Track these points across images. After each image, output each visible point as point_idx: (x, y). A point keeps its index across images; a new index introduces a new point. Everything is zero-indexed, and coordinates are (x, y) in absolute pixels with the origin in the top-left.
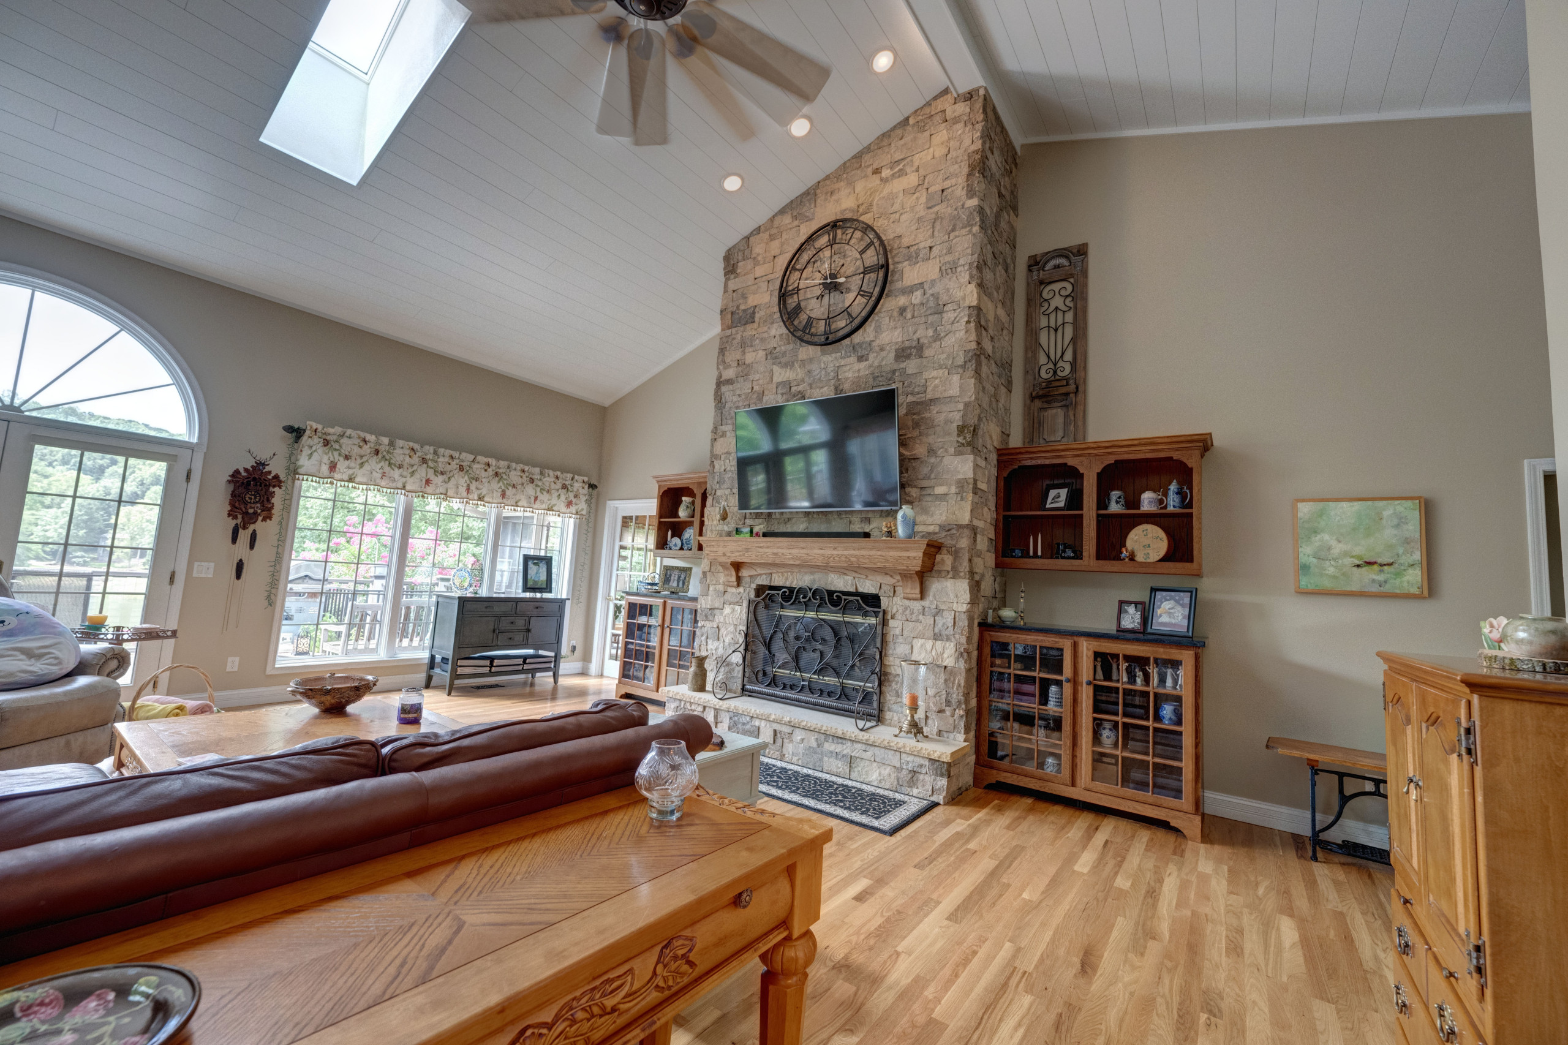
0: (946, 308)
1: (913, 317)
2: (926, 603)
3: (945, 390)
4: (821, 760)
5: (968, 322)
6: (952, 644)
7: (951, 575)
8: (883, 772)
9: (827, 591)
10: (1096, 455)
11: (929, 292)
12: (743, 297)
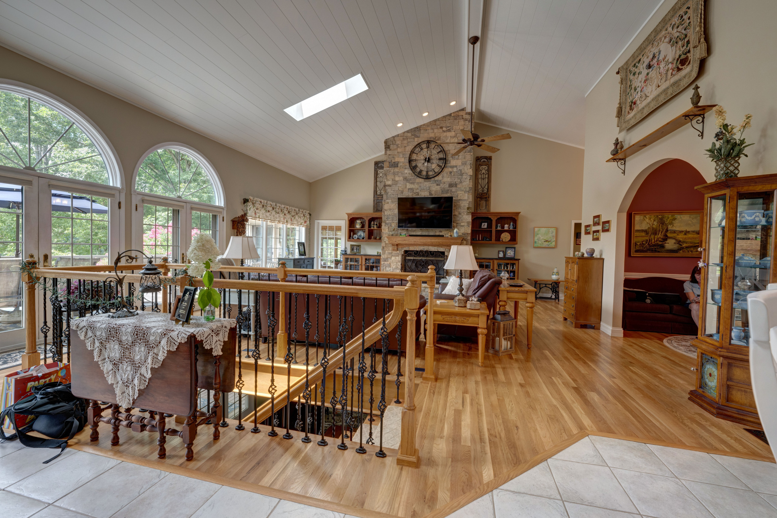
0: (463, 174)
1: (454, 175)
3: (463, 197)
5: (470, 179)
7: (466, 245)
9: (430, 251)
10: (496, 215)
11: (458, 169)
12: (393, 158)
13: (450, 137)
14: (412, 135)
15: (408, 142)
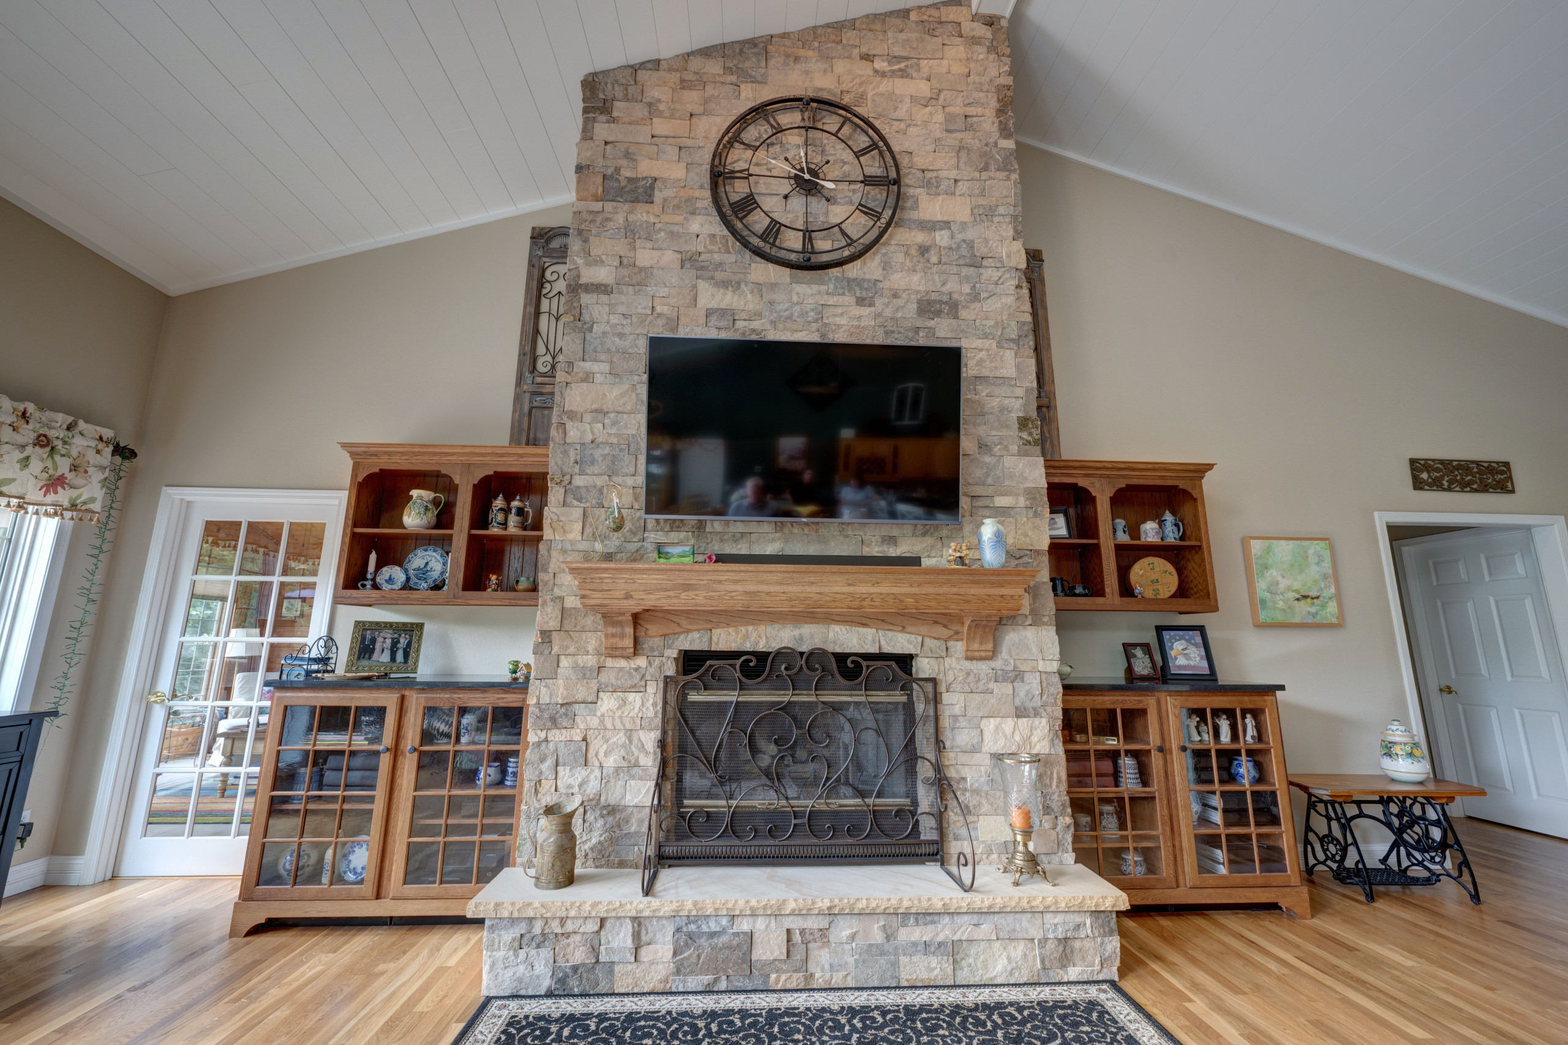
0: (985, 262)
1: (940, 262)
2: (997, 664)
3: (996, 368)
4: (895, 965)
5: (1018, 287)
6: (1044, 721)
7: (1029, 621)
8: (1013, 954)
9: (835, 655)
10: (1108, 477)
11: (959, 237)
12: (627, 155)
13: (908, 100)
14: (728, 70)
15: (706, 101)
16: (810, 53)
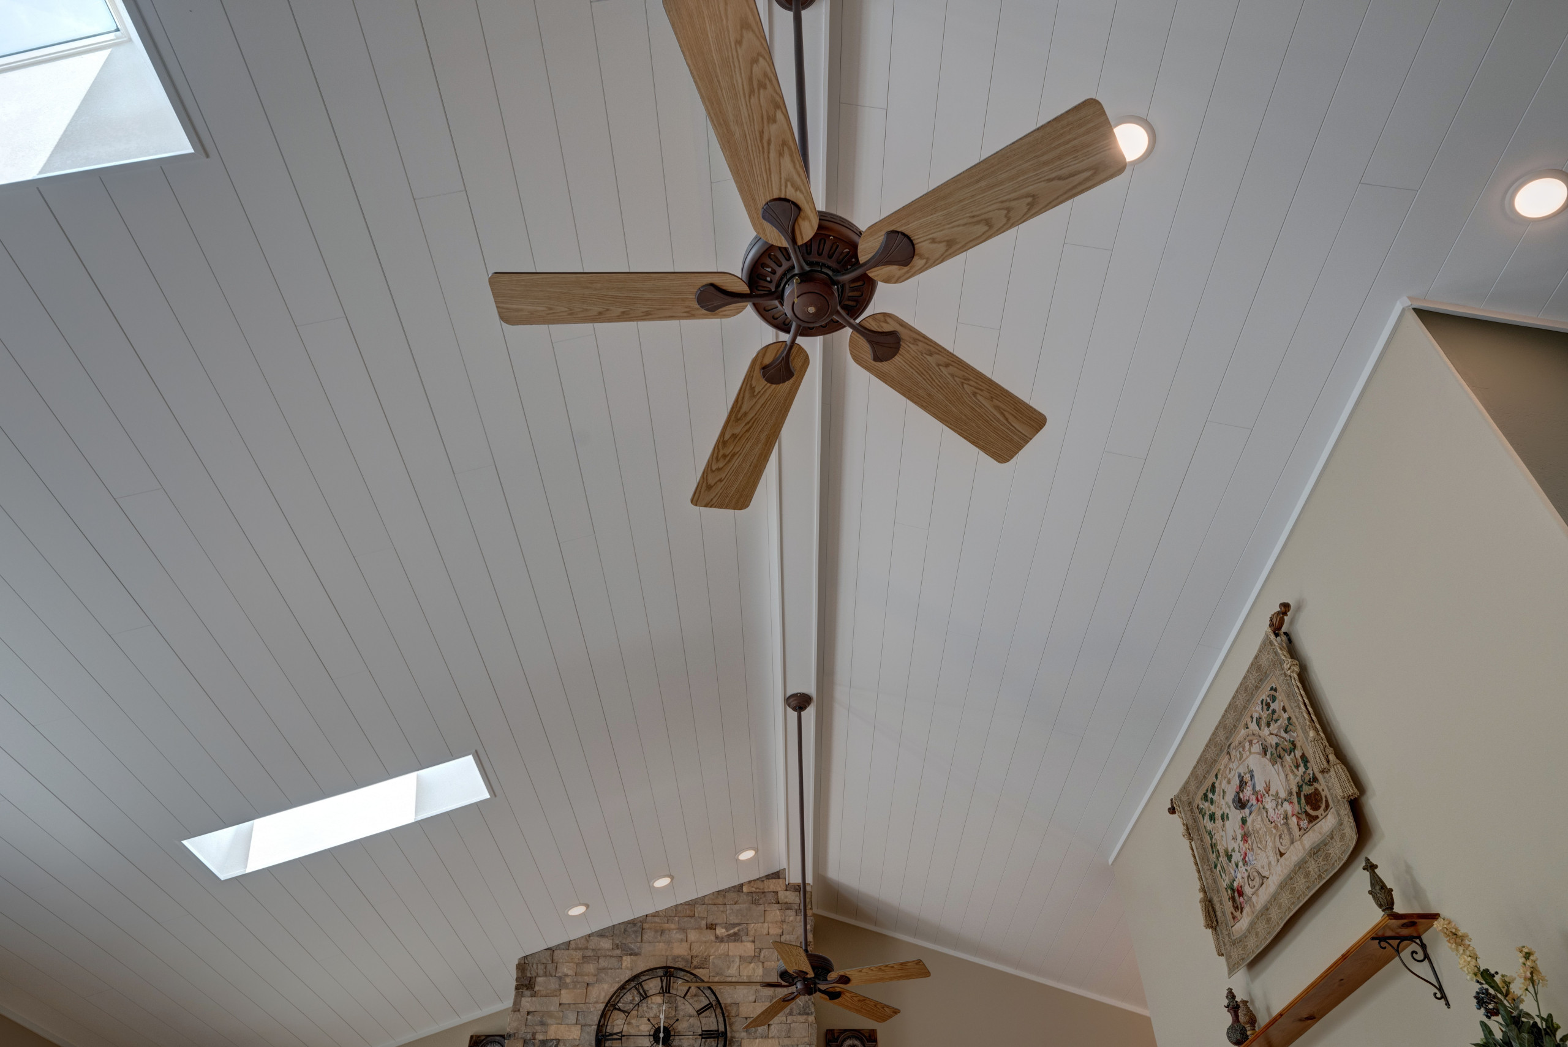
12: (542, 1024)
13: (737, 960)
14: (615, 947)
15: (600, 970)
16: (672, 926)
